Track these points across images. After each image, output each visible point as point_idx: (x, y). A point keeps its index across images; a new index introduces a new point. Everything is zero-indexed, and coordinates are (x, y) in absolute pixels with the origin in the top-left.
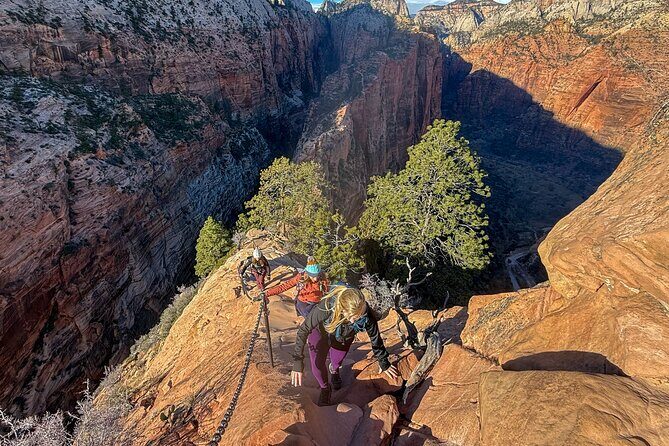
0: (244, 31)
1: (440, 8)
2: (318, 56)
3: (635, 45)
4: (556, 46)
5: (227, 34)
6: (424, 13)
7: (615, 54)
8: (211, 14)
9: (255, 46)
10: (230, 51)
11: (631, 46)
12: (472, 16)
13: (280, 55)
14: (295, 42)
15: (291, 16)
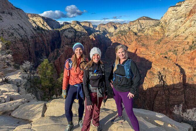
0: (22, 40)
1: (104, 25)
2: (55, 44)
3: (143, 40)
4: (130, 38)
5: (15, 42)
6: (100, 26)
7: (139, 42)
8: (9, 36)
9: (26, 45)
10: (16, 47)
11: (142, 39)
12: (113, 28)
13: (38, 45)
14: (44, 41)
15: (42, 33)
